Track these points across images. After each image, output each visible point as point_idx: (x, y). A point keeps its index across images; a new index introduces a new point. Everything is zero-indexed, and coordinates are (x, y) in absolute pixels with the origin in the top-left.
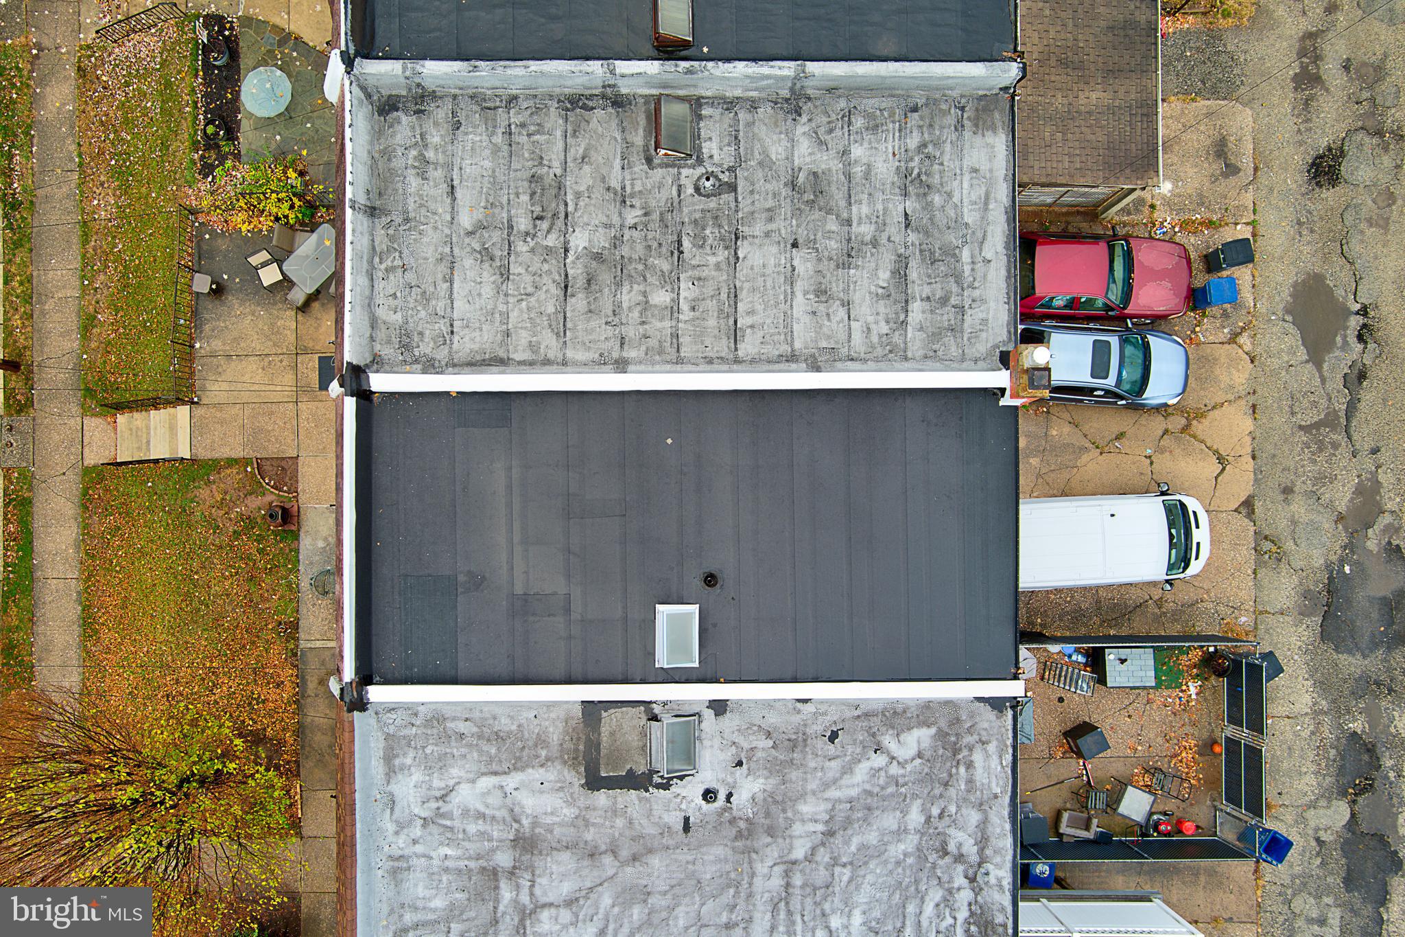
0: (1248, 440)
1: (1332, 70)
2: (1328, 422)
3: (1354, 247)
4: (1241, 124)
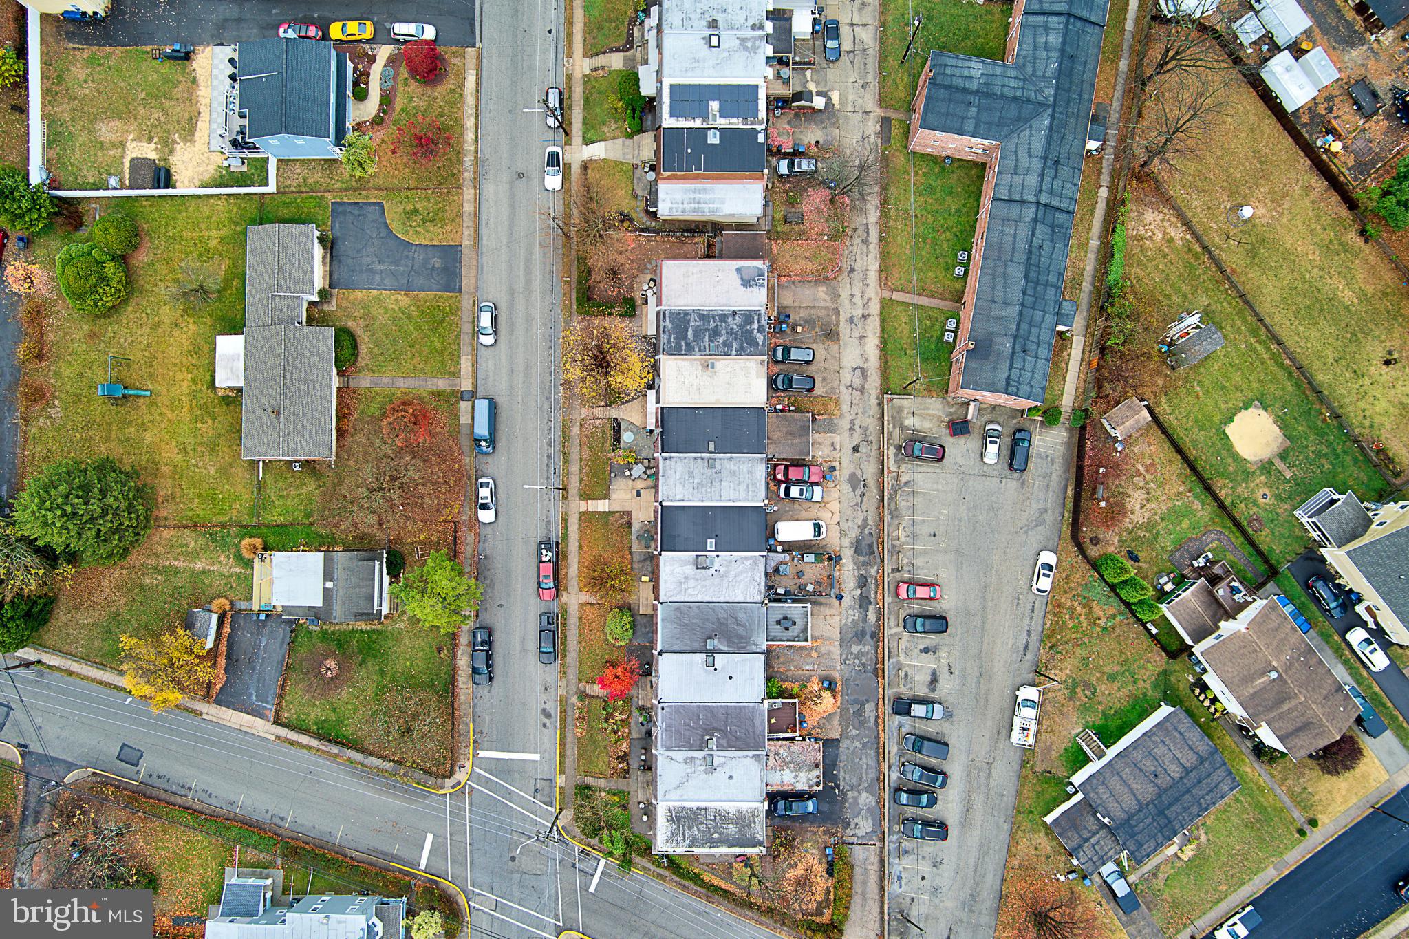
0: (838, 509)
1: (857, 427)
2: (857, 505)
3: (862, 466)
4: (837, 439)
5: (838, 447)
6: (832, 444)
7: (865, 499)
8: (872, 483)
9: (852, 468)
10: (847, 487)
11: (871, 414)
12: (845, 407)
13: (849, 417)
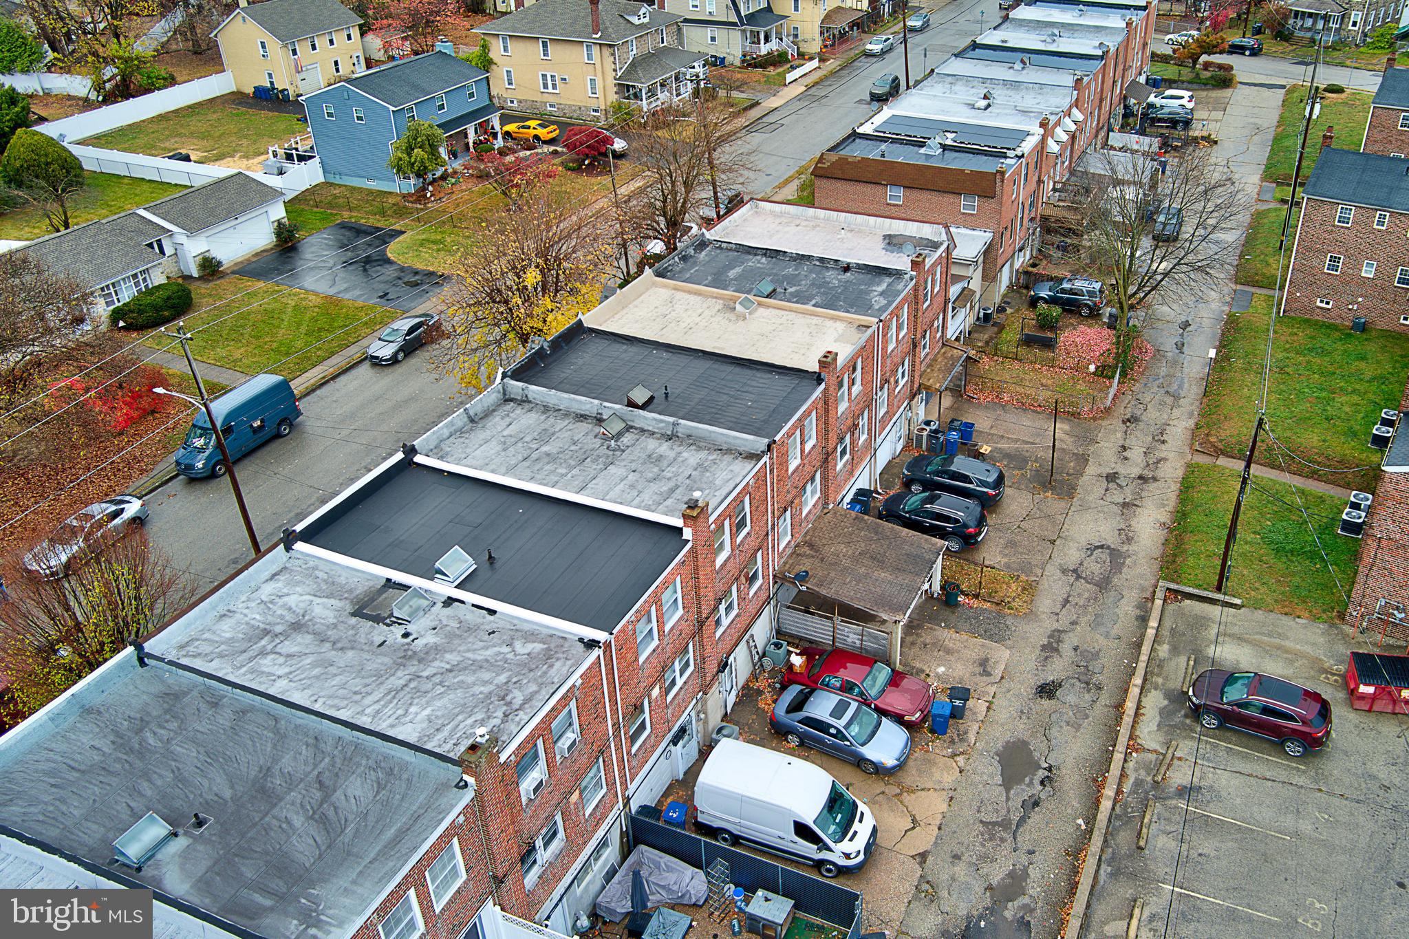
0: (940, 816)
1: (1066, 648)
2: (1004, 824)
3: (1054, 732)
4: (1001, 655)
5: (998, 673)
6: (984, 663)
7: (1036, 817)
8: (1071, 780)
9: (1021, 729)
10: (988, 771)
11: (1114, 632)
12: (1046, 603)
13: (1050, 625)
